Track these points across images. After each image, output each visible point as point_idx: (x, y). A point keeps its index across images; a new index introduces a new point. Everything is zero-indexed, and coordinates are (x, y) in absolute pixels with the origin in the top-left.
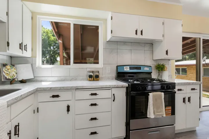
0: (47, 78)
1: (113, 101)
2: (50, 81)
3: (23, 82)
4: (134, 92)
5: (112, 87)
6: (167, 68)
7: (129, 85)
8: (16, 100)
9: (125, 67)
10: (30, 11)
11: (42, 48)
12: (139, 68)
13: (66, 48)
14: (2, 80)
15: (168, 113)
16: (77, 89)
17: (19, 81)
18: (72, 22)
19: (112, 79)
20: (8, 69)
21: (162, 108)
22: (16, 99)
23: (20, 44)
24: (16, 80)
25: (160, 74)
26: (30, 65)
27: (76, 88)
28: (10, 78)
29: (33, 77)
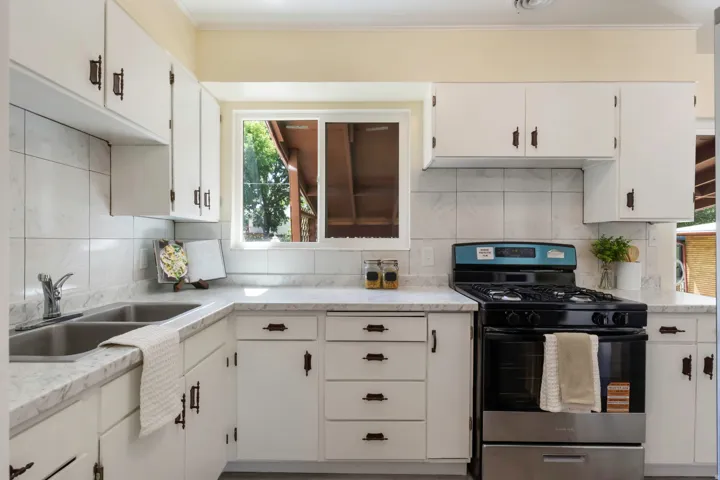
0: (255, 276)
1: (430, 350)
2: (264, 286)
3: (200, 286)
4: (497, 330)
5: (428, 309)
6: (637, 253)
7: (480, 305)
8: (193, 330)
9: (479, 249)
10: (217, 100)
11: (244, 181)
12: (531, 253)
13: (307, 185)
14: (159, 281)
15: (618, 403)
16: (331, 310)
17: (194, 284)
18: (322, 117)
19: (440, 285)
20: (170, 254)
21: (591, 383)
22: (193, 326)
23: (196, 192)
24: (187, 281)
25: (609, 271)
26: (215, 243)
27: (329, 309)
28: (173, 276)
29: (223, 275)
